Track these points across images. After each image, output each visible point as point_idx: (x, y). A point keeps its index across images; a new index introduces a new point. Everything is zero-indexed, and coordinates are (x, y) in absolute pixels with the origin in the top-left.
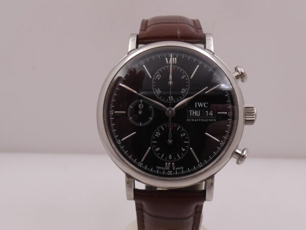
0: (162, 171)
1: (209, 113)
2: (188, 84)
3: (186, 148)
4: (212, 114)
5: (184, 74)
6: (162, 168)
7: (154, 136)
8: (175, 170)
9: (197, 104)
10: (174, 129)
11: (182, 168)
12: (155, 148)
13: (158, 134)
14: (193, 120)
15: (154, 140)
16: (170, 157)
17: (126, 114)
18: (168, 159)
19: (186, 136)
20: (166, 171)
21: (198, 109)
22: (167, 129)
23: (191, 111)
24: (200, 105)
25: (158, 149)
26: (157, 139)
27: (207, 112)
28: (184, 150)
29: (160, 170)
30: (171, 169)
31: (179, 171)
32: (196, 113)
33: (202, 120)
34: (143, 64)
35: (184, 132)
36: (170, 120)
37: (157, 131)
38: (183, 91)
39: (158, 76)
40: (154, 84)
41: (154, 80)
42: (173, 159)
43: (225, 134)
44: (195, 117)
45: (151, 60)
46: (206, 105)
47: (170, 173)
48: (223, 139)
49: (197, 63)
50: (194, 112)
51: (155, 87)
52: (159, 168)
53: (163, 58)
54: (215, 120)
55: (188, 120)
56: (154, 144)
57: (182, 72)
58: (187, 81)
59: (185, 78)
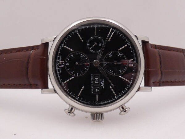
0: (59, 59)
2: (116, 74)
3: (73, 74)
4: (96, 91)
5: (122, 72)
6: (60, 59)
7: (81, 53)
8: (59, 68)
9: (103, 81)
10: (86, 66)
11: (61, 72)
12: (73, 54)
13: (82, 56)
14: (92, 78)
15: (78, 53)
16: (68, 64)
17: (95, 35)
18: (66, 63)
19: (81, 74)
20: (59, 62)
21: (100, 82)
22: (85, 61)
23: (98, 77)
24: (102, 83)
25: (72, 56)
26: (79, 55)
27: (98, 88)
28: (72, 73)
29: (59, 58)
30: (60, 65)
31: (59, 70)
32: (97, 80)
33: (92, 84)
34: (128, 45)
35: (84, 72)
36: (91, 63)
37: (84, 55)
38: (111, 72)
39: (120, 55)
40: (115, 52)
41: (117, 52)
42: (66, 66)
43: (83, 99)
44: (94, 80)
45: (131, 50)
46: (102, 87)
47: (57, 64)
48: (80, 98)
49: (130, 80)
50: (97, 79)
51: (113, 52)
52: (60, 57)
53: (132, 57)
54: (92, 93)
55: (92, 75)
56: (76, 53)
57: (124, 70)
58: (118, 74)
59: (120, 72)
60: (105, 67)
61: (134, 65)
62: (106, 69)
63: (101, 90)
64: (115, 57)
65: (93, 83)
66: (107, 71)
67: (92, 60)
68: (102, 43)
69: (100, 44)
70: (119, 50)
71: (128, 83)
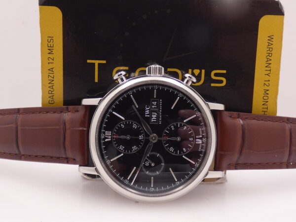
0: (202, 146)
1: (154, 105)
2: (129, 122)
3: (184, 126)
4: (155, 103)
5: (120, 125)
6: (200, 146)
7: (173, 152)
9: (147, 115)
10: (168, 135)
11: (200, 129)
12: (184, 152)
13: (172, 149)
14: (160, 119)
15: (176, 153)
16: (191, 139)
18: (193, 141)
19: (173, 125)
20: (203, 143)
21: (150, 114)
22: (168, 142)
23: (152, 120)
24: (147, 112)
25: (184, 149)
26: (175, 151)
27: (153, 107)
28: (185, 128)
29: (202, 148)
30: (201, 139)
31: (203, 133)
32: (154, 116)
33: (161, 111)
34: (110, 161)
35: (170, 127)
36: (160, 139)
37: (169, 150)
38: (135, 126)
39: (121, 148)
40: (128, 152)
41: (125, 151)
42: (193, 137)
43: (173, 92)
44: (158, 117)
45: (107, 154)
46: (148, 107)
47: (204, 140)
48: (177, 94)
49: (111, 114)
51: (131, 151)
52: (200, 148)
53: (105, 143)
54: (161, 100)
55: (160, 123)
56: (180, 153)
57: (118, 127)
58: (126, 123)
59: (123, 124)
60: (142, 133)
61: (104, 133)
62: (141, 130)
63: (149, 104)
64: (128, 145)
65: (159, 112)
66: (140, 127)
67: (159, 142)
68: (144, 165)
69: (147, 164)
70: (122, 154)
71: (114, 110)
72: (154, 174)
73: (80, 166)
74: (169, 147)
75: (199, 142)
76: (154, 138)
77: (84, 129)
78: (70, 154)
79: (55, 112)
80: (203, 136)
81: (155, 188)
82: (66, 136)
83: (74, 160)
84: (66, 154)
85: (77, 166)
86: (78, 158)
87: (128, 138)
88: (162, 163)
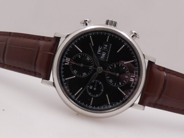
1: (105, 47)
2: (85, 55)
3: (124, 66)
4: (107, 45)
5: (78, 55)
6: (132, 84)
7: (112, 83)
9: (99, 52)
10: (110, 70)
11: (135, 71)
12: (119, 85)
13: (111, 81)
14: (108, 58)
15: (114, 84)
16: (126, 77)
17: (94, 98)
18: (127, 79)
19: (116, 64)
20: (134, 81)
21: (101, 52)
22: (109, 75)
23: (102, 57)
24: (99, 51)
25: (120, 83)
26: (114, 82)
27: (104, 48)
28: (124, 68)
29: (133, 85)
31: (136, 74)
33: (109, 52)
34: (65, 79)
35: (113, 65)
36: (105, 71)
37: (109, 81)
38: (88, 59)
39: (75, 72)
40: (79, 76)
41: (77, 75)
42: (128, 76)
43: (121, 41)
44: (106, 56)
45: (63, 74)
46: (100, 47)
47: (136, 79)
48: (123, 43)
49: (73, 46)
50: (103, 55)
51: (81, 76)
52: (132, 85)
53: (64, 66)
54: (111, 44)
55: (107, 61)
56: (116, 85)
57: (76, 56)
58: (82, 55)
59: (80, 55)
60: (92, 65)
61: (65, 58)
62: (92, 62)
63: (102, 45)
65: (108, 52)
66: (91, 60)
67: (103, 73)
68: (89, 88)
69: (91, 88)
70: (75, 77)
71: (76, 44)
72: (94, 96)
73: (43, 79)
74: (110, 79)
75: (132, 80)
76: (100, 69)
77: (52, 54)
78: (38, 70)
79: (34, 39)
80: (136, 77)
81: (93, 107)
82: (38, 56)
83: (40, 74)
84: (35, 69)
85: (41, 79)
86: (43, 74)
87: (82, 65)
88: (102, 89)
